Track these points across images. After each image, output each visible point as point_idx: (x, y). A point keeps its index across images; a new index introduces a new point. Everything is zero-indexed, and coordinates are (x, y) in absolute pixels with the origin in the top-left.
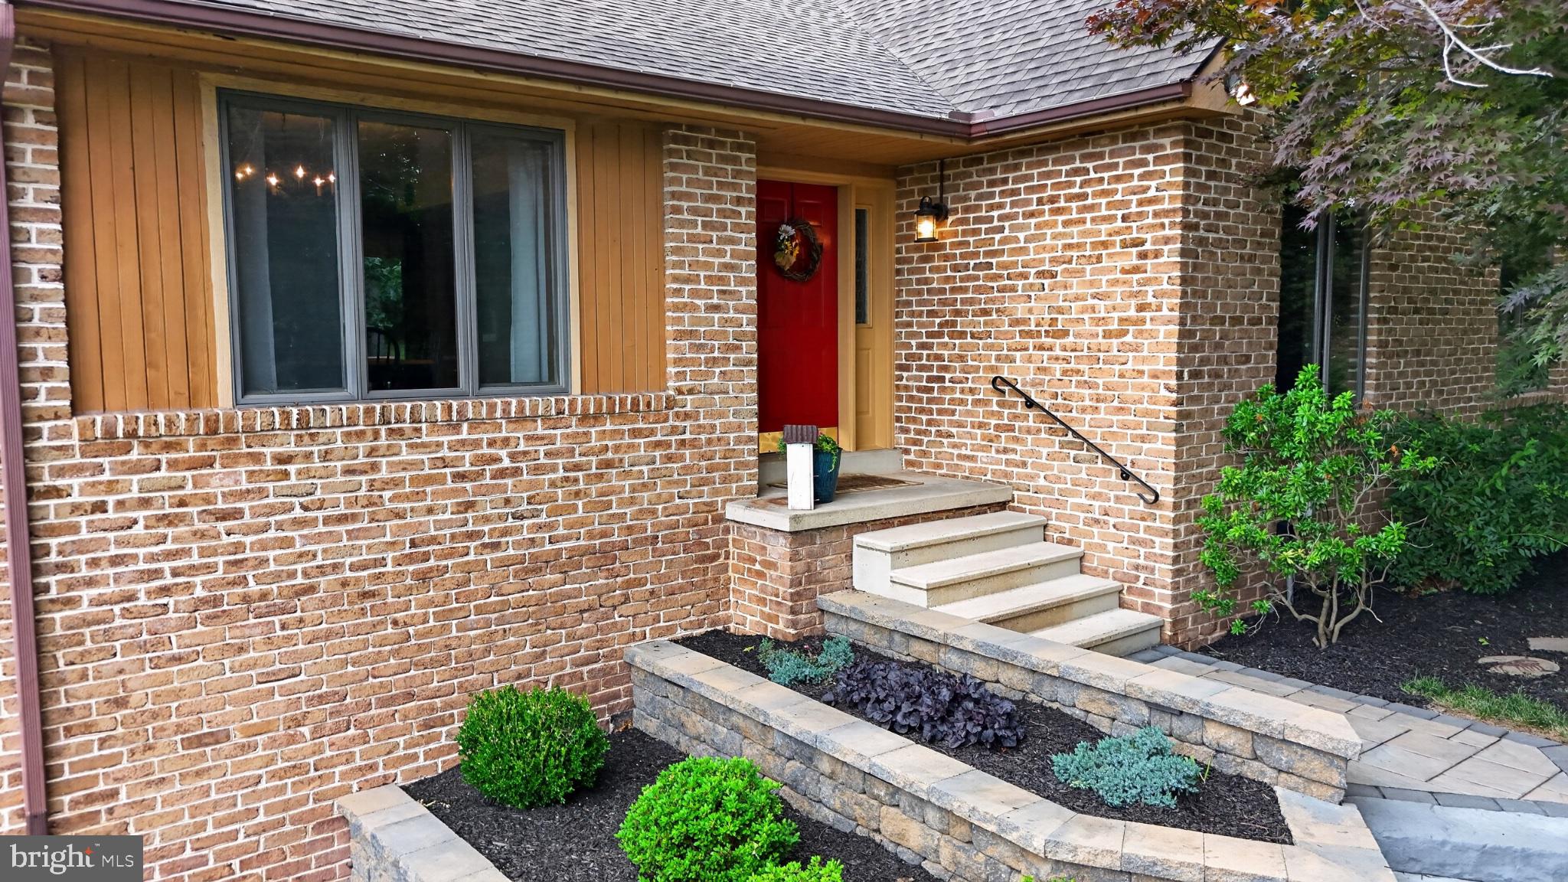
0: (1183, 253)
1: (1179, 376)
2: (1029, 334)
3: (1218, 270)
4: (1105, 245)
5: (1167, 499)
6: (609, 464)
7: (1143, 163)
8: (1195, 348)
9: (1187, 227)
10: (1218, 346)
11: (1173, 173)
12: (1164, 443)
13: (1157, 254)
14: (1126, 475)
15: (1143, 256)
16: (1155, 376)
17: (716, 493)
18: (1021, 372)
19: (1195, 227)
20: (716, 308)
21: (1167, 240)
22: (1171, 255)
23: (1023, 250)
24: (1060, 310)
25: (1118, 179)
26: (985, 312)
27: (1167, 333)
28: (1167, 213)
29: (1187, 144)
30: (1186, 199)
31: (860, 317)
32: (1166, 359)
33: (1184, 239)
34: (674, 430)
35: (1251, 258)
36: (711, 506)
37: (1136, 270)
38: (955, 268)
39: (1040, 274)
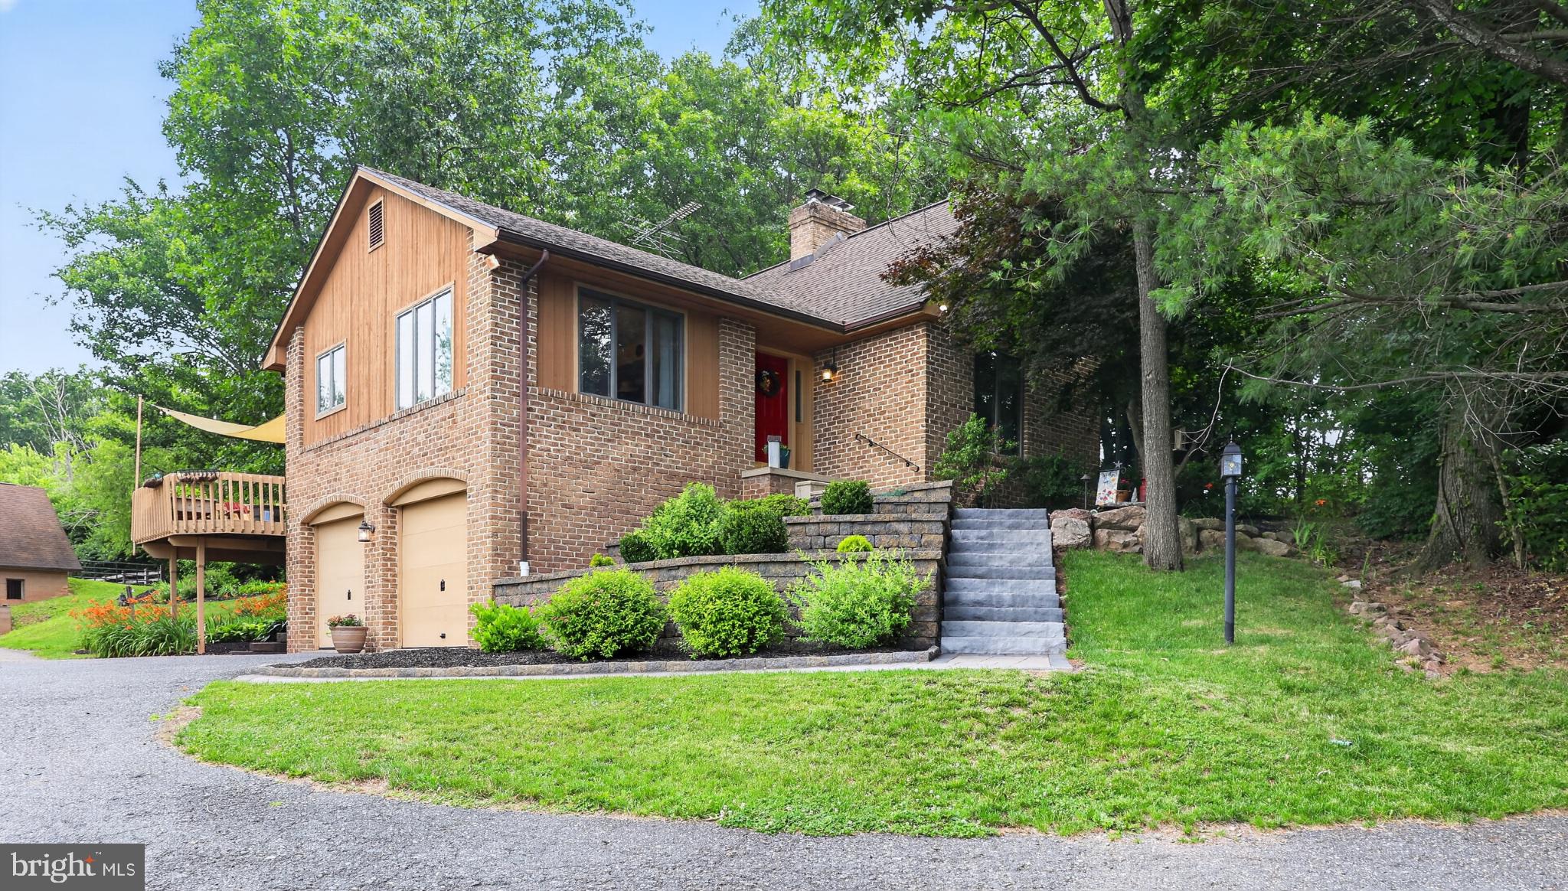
0: (927, 372)
1: (927, 421)
2: (870, 415)
3: (943, 383)
4: (899, 373)
5: (922, 470)
6: (698, 444)
7: (912, 339)
8: (934, 412)
9: (928, 362)
10: (944, 414)
11: (923, 342)
12: (922, 448)
13: (918, 374)
14: (908, 464)
15: (913, 376)
16: (917, 422)
17: (738, 466)
18: (867, 432)
19: (933, 364)
20: (739, 391)
21: (921, 368)
22: (923, 374)
23: (868, 381)
24: (883, 403)
25: (903, 347)
26: (853, 410)
27: (922, 404)
28: (921, 358)
29: (927, 330)
30: (928, 352)
31: (798, 419)
32: (921, 415)
33: (928, 367)
34: (722, 436)
35: (960, 382)
36: (736, 471)
37: (910, 382)
38: (840, 393)
39: (875, 390)
